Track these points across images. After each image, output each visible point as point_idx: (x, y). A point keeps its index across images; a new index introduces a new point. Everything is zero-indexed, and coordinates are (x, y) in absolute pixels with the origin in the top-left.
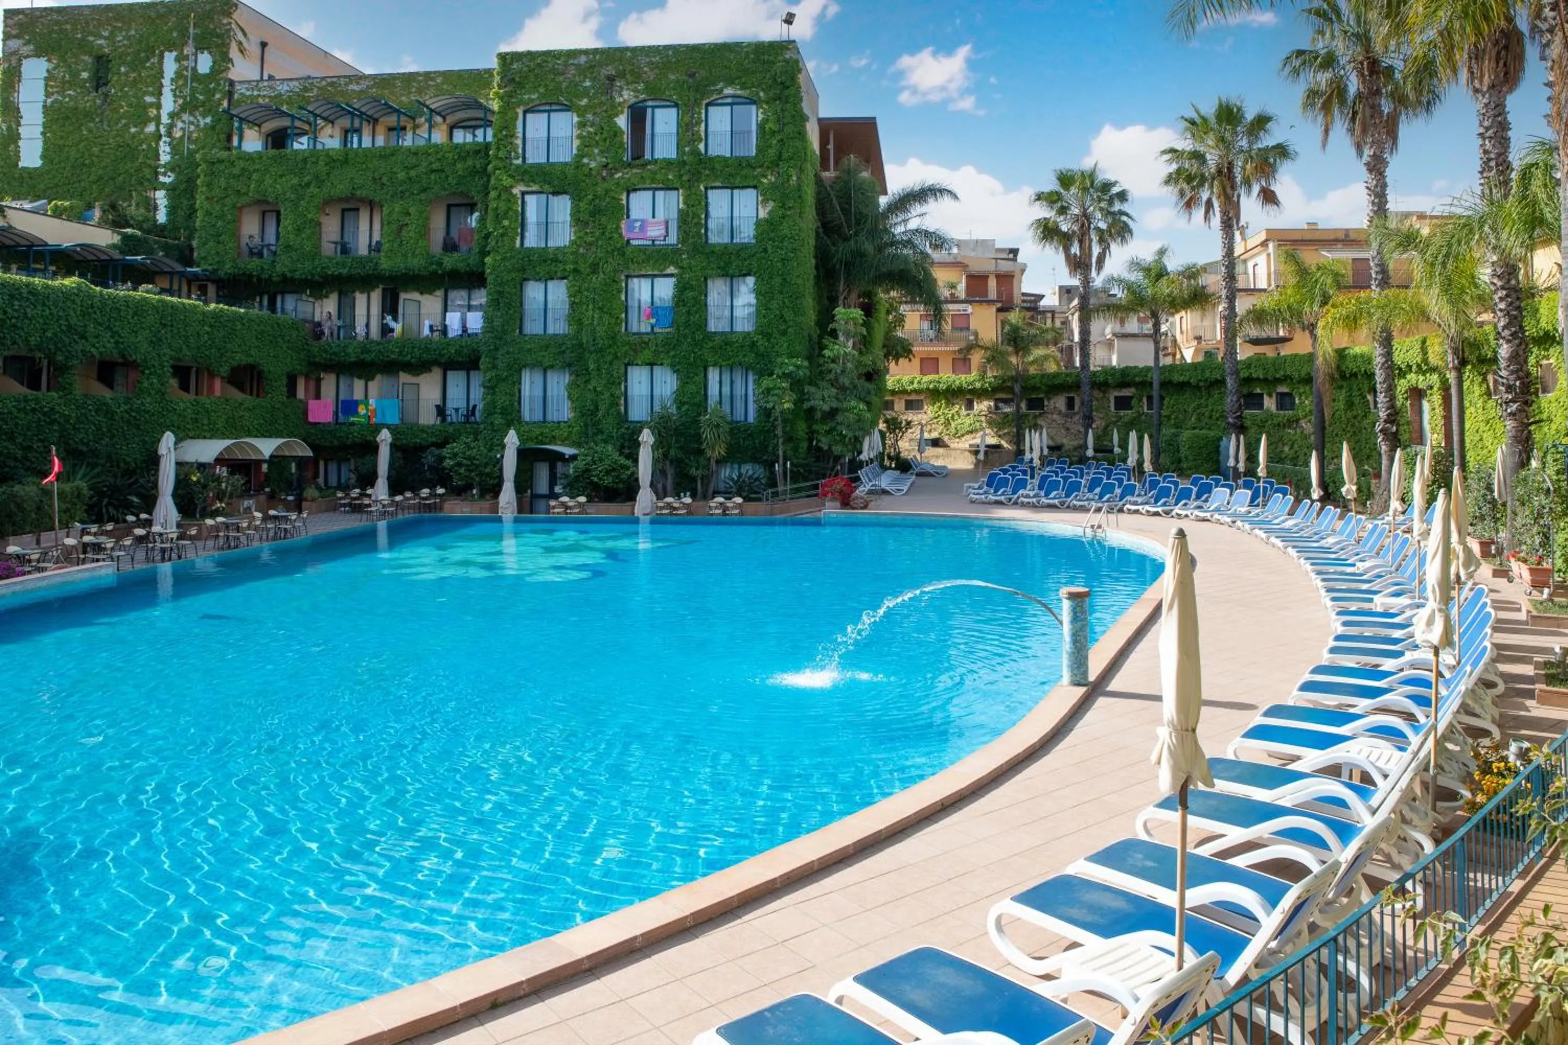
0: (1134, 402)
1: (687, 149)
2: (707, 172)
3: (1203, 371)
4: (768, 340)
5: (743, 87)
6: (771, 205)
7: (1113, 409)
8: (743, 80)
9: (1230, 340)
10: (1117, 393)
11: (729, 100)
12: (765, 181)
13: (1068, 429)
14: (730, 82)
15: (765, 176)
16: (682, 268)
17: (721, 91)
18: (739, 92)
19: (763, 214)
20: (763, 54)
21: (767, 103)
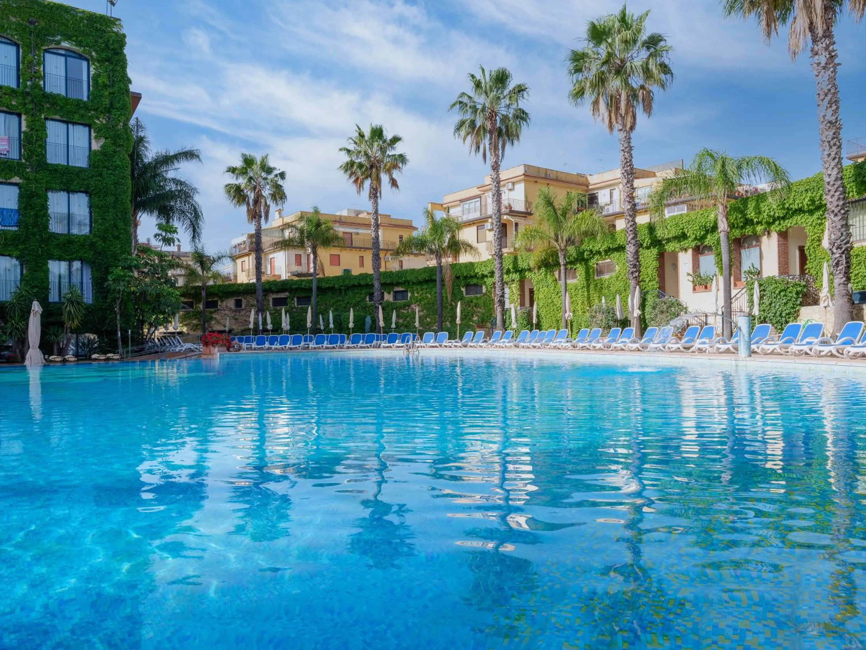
0: (288, 300)
1: (29, 83)
2: (48, 105)
3: (344, 281)
4: (104, 242)
5: (79, 44)
6: (102, 141)
7: (271, 305)
8: (79, 39)
9: (377, 260)
10: (275, 296)
11: (63, 52)
12: (97, 121)
13: (237, 319)
14: (68, 38)
15: (98, 119)
16: (28, 179)
17: (58, 43)
18: (74, 48)
19: (96, 146)
20: (95, 22)
21: (98, 61)
